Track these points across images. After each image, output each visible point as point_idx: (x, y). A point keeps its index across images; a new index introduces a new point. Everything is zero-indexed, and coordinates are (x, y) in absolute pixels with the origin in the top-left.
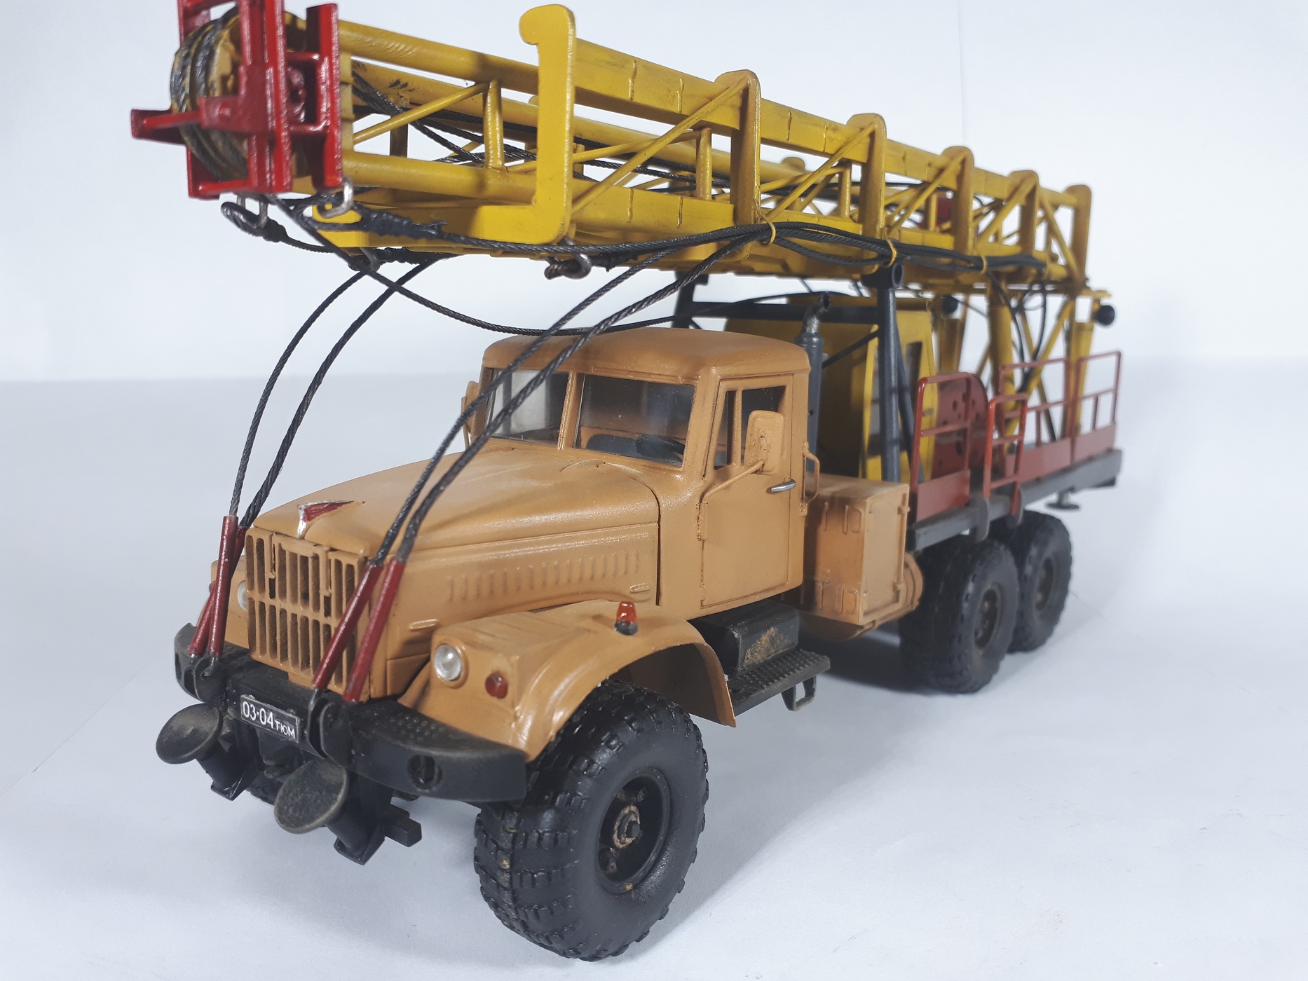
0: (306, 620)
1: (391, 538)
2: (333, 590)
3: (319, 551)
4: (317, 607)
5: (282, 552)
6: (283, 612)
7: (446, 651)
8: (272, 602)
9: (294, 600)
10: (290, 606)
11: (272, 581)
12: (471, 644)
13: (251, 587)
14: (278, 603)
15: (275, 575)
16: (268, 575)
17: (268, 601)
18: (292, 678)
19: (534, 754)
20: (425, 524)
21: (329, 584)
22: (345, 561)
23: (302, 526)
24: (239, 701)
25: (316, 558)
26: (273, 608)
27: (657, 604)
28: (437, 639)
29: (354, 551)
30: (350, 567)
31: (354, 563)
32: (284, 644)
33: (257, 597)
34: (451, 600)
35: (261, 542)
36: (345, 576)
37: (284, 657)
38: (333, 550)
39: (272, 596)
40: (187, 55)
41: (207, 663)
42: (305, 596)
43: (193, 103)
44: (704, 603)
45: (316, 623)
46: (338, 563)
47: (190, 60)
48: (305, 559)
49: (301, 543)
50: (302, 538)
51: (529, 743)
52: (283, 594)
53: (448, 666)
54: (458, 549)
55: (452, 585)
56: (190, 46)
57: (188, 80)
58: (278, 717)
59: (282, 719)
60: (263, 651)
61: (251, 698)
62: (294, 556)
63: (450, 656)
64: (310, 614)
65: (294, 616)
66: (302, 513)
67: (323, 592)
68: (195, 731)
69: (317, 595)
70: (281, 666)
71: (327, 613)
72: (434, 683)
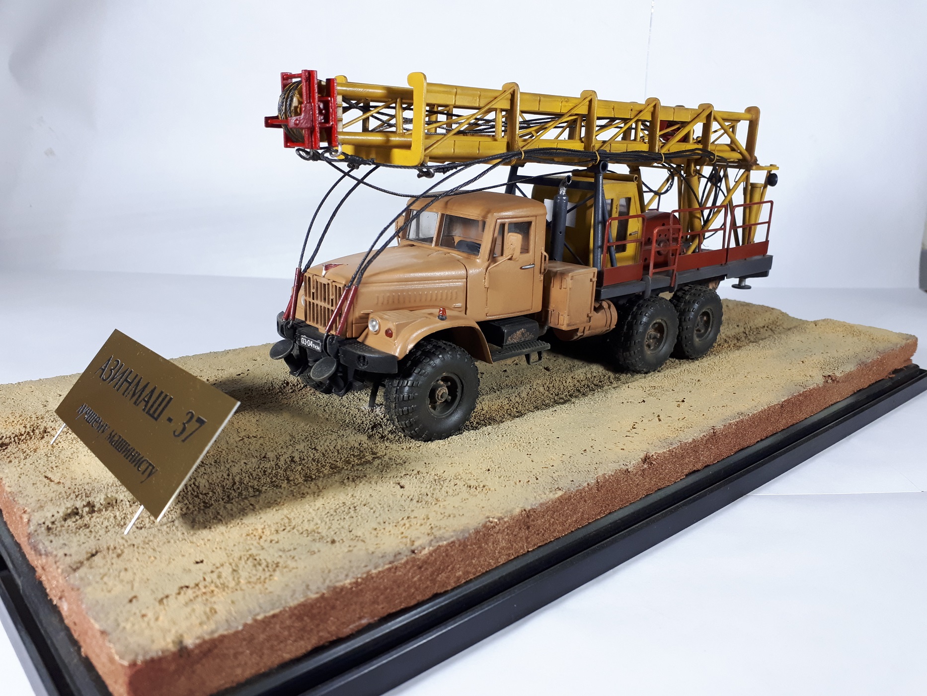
0: (325, 308)
1: (354, 279)
2: (334, 297)
3: (329, 282)
4: (329, 303)
5: (317, 282)
6: (317, 305)
7: (373, 321)
8: (313, 301)
9: (321, 300)
10: (319, 303)
11: (313, 293)
12: (381, 318)
13: (306, 296)
14: (315, 302)
15: (314, 291)
16: (312, 291)
17: (312, 301)
18: (320, 331)
19: (401, 357)
20: (366, 274)
21: (333, 294)
22: (338, 286)
23: (324, 272)
24: (300, 338)
25: (328, 284)
26: (313, 303)
27: (466, 313)
28: (371, 316)
29: (341, 282)
30: (340, 288)
31: (341, 286)
32: (317, 318)
33: (308, 299)
34: (377, 304)
35: (309, 278)
36: (338, 291)
37: (317, 323)
38: (334, 282)
39: (313, 299)
40: (284, 98)
41: (289, 323)
42: (325, 299)
43: (286, 116)
44: (488, 315)
45: (328, 309)
46: (336, 286)
47: (285, 100)
48: (325, 285)
49: (323, 279)
50: (324, 277)
51: (399, 354)
52: (317, 299)
53: (374, 327)
54: (381, 284)
55: (378, 298)
56: (285, 94)
57: (284, 107)
58: (314, 343)
60: (310, 321)
61: (305, 336)
62: (321, 283)
63: (374, 323)
64: (327, 306)
65: (321, 306)
66: (324, 267)
67: (331, 297)
69: (329, 299)
70: (316, 326)
71: (332, 306)
72: (370, 333)
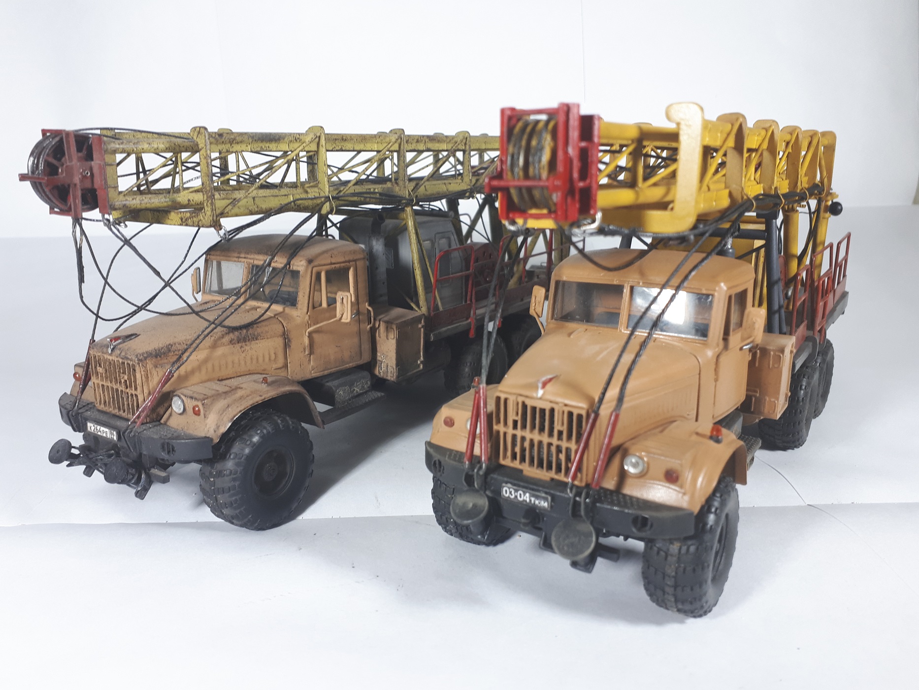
0: (541, 442)
2: (565, 427)
3: (554, 406)
4: (551, 436)
5: (525, 405)
6: (523, 438)
8: (514, 432)
9: (533, 431)
10: (529, 435)
11: (515, 421)
14: (519, 433)
15: (517, 418)
17: (511, 432)
21: (562, 424)
22: (576, 412)
25: (552, 409)
26: (514, 436)
27: (697, 420)
29: (581, 406)
30: (579, 415)
32: (523, 456)
36: (576, 420)
38: (566, 405)
39: (515, 428)
42: (542, 429)
44: (715, 416)
45: (550, 444)
46: (570, 413)
48: (542, 410)
49: (540, 401)
51: (692, 506)
52: (524, 428)
53: (635, 465)
58: (532, 495)
59: (537, 497)
60: (506, 459)
61: (508, 485)
62: (534, 409)
63: (637, 460)
64: (545, 439)
65: (532, 440)
67: (557, 428)
68: (475, 506)
69: (552, 429)
70: (520, 467)
72: (627, 476)
